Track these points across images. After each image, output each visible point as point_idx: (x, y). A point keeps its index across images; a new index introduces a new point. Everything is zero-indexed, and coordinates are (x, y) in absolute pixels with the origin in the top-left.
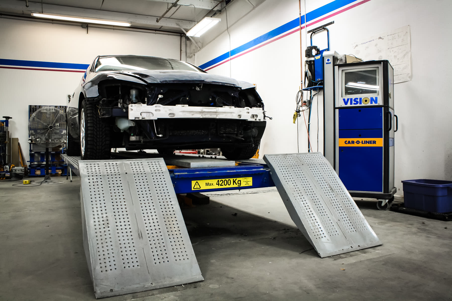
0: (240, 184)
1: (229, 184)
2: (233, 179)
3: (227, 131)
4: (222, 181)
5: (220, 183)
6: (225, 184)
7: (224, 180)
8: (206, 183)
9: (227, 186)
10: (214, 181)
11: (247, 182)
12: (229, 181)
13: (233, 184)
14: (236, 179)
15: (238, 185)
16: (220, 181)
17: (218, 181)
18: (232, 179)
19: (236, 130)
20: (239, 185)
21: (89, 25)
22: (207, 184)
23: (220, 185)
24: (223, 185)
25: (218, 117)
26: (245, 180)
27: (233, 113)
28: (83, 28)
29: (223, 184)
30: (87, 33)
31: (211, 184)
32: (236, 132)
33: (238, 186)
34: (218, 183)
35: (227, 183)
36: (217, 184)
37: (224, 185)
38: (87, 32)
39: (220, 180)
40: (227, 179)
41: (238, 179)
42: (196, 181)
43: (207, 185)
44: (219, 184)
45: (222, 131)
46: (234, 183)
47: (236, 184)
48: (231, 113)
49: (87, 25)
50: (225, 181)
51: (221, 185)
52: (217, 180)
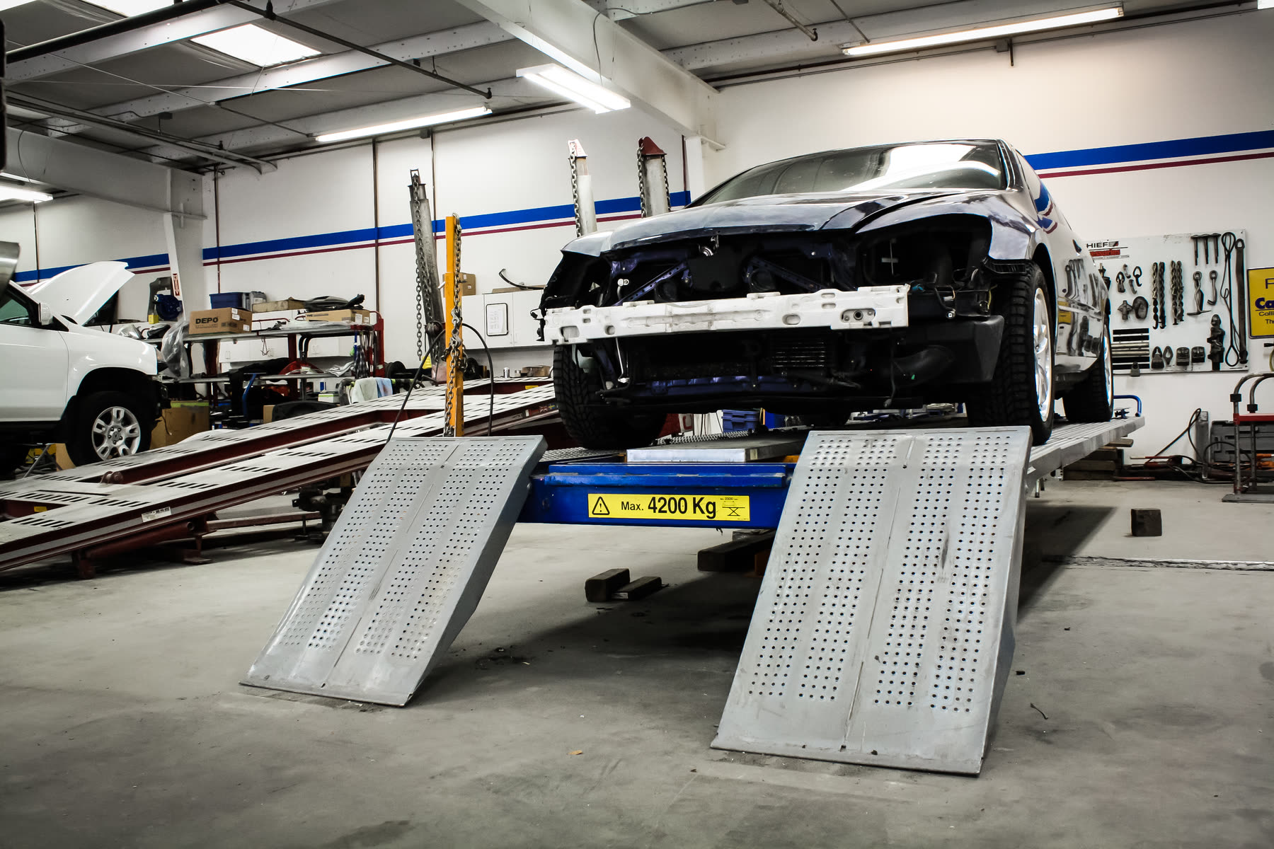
0: (714, 512)
1: (683, 509)
2: (694, 499)
3: (794, 363)
4: (662, 501)
5: (659, 505)
6: (673, 509)
7: (667, 497)
8: (623, 503)
9: (678, 516)
10: (644, 500)
11: (734, 509)
12: (682, 502)
13: (695, 512)
14: (702, 499)
15: (707, 514)
16: (659, 501)
17: (654, 499)
18: (689, 498)
19: (822, 359)
20: (711, 515)
21: (1016, 40)
22: (625, 506)
23: (657, 511)
24: (665, 512)
25: (713, 328)
26: (729, 503)
27: (765, 311)
28: (998, 52)
29: (666, 508)
30: (1012, 65)
31: (634, 507)
32: (821, 363)
33: (708, 517)
34: (652, 506)
35: (678, 505)
36: (650, 508)
37: (668, 511)
38: (1012, 61)
39: (658, 497)
40: (677, 497)
41: (708, 498)
42: (598, 496)
43: (625, 509)
44: (654, 508)
45: (779, 364)
46: (697, 508)
47: (703, 512)
48: (758, 311)
49: (1011, 40)
50: (672, 501)
51: (660, 511)
52: (651, 496)
